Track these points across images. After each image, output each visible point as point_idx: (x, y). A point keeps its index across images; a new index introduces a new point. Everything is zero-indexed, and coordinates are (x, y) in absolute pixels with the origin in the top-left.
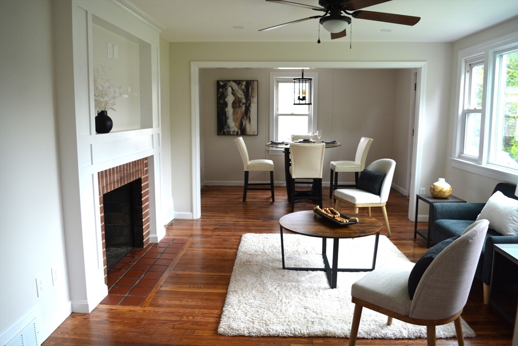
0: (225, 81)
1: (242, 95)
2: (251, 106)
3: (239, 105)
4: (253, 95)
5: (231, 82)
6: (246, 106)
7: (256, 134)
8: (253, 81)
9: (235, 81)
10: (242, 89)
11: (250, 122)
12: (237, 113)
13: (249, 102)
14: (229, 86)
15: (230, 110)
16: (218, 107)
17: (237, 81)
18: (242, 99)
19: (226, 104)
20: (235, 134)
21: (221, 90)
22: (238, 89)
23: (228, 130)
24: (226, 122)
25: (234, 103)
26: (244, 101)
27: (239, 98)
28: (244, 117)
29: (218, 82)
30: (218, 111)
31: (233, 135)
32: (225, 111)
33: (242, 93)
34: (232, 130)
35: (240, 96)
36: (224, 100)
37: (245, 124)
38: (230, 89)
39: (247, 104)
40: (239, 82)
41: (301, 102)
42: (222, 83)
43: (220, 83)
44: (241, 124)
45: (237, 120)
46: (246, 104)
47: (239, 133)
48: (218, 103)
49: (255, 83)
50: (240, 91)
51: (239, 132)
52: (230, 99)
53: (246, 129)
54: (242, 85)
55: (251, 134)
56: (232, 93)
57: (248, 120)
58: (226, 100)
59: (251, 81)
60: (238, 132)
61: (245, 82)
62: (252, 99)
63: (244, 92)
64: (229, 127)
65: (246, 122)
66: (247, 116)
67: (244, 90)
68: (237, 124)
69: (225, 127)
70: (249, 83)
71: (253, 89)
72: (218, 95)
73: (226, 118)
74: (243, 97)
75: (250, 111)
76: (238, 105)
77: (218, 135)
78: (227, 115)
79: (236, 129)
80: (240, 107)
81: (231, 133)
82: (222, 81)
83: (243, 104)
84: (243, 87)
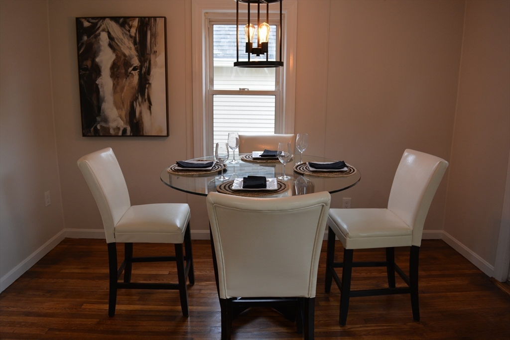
0: (93, 18)
1: (130, 48)
2: (152, 73)
3: (126, 71)
4: (155, 49)
5: (108, 21)
6: (140, 74)
7: (165, 133)
8: (155, 18)
9: (115, 19)
10: (131, 37)
11: (150, 108)
12: (123, 88)
13: (147, 64)
14: (103, 30)
15: (106, 82)
16: (80, 77)
17: (120, 17)
18: (131, 58)
19: (96, 70)
20: (120, 134)
21: (85, 38)
22: (121, 36)
23: (104, 125)
24: (99, 108)
25: (114, 67)
26: (136, 62)
27: (125, 55)
28: (137, 98)
29: (78, 21)
30: (80, 85)
31: (116, 136)
32: (97, 85)
33: (132, 45)
34: (112, 125)
35: (127, 52)
36: (93, 60)
37: (141, 113)
38: (104, 36)
39: (144, 70)
40: (123, 21)
41: (254, 58)
42: (86, 24)
43: (82, 24)
44: (132, 112)
45: (123, 103)
46: (141, 69)
47: (128, 133)
48: (80, 68)
49: (160, 22)
50: (126, 41)
51: (129, 129)
52: (106, 58)
53: (142, 123)
54: (130, 27)
55: (153, 134)
56: (110, 46)
57: (147, 102)
58: (97, 60)
59: (149, 18)
60: (125, 130)
61: (137, 19)
62: (152, 57)
63: (135, 43)
64: (106, 120)
65: (141, 109)
66: (143, 95)
67: (135, 38)
68: (123, 113)
69: (98, 119)
70: (145, 23)
71: (154, 35)
72: (79, 49)
73: (100, 100)
74: (134, 53)
75: (150, 84)
76: (123, 71)
77: (84, 135)
78: (101, 93)
79: (122, 124)
80: (127, 75)
81: (112, 132)
82: (87, 19)
83: (135, 69)
84: (133, 31)
